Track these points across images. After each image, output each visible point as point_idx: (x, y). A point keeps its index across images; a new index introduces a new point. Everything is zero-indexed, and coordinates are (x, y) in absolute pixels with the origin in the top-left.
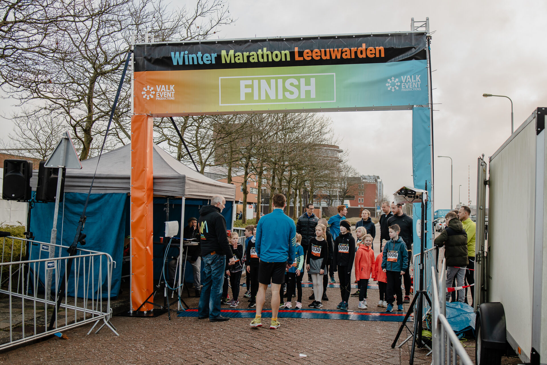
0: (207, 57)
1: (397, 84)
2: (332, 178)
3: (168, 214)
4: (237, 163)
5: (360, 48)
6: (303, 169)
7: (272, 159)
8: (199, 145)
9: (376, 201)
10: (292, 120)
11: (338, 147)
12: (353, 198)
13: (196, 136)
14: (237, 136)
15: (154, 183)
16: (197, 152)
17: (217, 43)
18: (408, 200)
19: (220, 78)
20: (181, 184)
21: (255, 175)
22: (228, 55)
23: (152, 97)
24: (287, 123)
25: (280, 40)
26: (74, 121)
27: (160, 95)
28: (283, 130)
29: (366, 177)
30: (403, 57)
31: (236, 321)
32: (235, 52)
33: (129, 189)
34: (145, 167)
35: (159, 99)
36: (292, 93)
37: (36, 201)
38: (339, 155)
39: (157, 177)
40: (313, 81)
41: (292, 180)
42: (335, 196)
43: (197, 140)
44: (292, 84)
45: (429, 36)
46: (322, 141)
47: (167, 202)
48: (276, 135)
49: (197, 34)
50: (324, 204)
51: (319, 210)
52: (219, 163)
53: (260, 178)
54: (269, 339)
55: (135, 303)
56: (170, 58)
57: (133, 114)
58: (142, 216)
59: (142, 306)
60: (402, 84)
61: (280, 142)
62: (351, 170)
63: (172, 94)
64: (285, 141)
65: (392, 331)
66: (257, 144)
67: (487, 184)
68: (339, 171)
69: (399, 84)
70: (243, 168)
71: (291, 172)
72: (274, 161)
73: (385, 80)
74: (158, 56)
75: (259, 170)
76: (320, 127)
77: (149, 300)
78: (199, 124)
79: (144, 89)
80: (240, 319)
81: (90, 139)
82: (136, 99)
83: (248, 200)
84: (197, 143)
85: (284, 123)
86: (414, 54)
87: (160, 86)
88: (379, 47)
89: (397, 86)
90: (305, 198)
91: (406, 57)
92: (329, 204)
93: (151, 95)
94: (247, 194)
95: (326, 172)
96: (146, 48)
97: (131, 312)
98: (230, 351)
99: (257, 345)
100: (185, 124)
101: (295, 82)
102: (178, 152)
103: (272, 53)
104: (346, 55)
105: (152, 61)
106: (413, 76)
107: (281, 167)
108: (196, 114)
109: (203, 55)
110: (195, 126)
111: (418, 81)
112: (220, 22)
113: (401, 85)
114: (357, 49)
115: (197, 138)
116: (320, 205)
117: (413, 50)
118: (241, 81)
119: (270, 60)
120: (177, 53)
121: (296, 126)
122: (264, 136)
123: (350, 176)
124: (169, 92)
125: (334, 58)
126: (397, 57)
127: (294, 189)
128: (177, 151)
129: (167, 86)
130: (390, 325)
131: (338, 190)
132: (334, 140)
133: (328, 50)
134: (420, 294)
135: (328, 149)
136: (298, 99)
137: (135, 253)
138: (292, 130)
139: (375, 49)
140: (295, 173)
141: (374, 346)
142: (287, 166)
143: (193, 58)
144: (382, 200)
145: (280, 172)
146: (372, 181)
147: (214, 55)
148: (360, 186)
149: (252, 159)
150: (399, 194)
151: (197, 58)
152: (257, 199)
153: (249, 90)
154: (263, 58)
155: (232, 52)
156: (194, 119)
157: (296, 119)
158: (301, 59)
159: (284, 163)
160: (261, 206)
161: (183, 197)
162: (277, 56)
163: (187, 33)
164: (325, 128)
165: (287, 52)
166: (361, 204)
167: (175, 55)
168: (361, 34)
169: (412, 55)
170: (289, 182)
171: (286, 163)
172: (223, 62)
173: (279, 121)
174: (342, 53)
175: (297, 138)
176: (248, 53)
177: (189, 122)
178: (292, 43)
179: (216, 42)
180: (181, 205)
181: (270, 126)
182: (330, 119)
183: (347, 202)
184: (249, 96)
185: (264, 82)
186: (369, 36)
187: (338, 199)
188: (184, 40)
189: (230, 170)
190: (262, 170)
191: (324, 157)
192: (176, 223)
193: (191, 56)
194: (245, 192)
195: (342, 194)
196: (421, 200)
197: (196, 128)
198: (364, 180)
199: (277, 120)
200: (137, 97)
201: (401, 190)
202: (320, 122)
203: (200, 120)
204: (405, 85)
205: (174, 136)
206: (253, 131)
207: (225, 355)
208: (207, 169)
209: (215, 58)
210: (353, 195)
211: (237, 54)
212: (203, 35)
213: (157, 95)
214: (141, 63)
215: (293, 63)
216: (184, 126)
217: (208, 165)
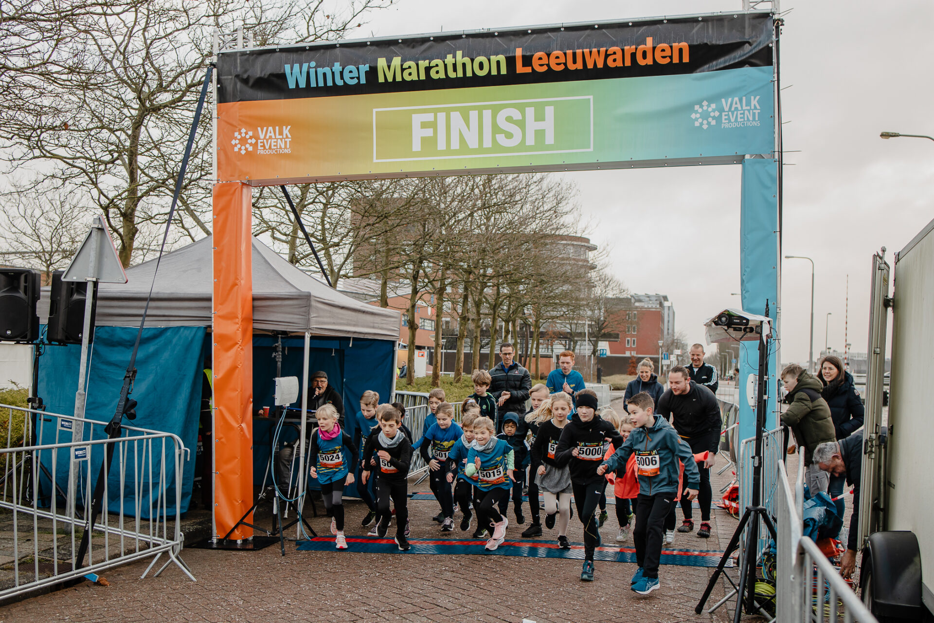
0: (351, 72)
1: (712, 114)
2: (577, 299)
3: (279, 364)
4: (397, 271)
5: (642, 47)
6: (521, 283)
7: (462, 264)
8: (328, 239)
9: (660, 344)
10: (501, 188)
11: (587, 240)
12: (615, 338)
13: (323, 221)
14: (399, 221)
15: (254, 308)
16: (323, 252)
17: (370, 45)
18: (734, 336)
19: (375, 110)
20: (304, 309)
21: (429, 293)
22: (389, 67)
23: (250, 149)
24: (491, 196)
25: (489, 35)
26: (104, 198)
27: (264, 146)
28: (484, 207)
29: (641, 298)
30: (725, 62)
31: (404, 559)
32: (403, 61)
33: (209, 318)
34: (237, 279)
35: (262, 152)
36: (509, 135)
37: (46, 342)
38: (591, 255)
39: (259, 297)
40: (549, 111)
41: (501, 304)
42: (581, 335)
43: (324, 230)
44: (509, 119)
45: (779, 20)
46: (557, 229)
47: (277, 342)
48: (470, 218)
49: (325, 30)
51: (549, 362)
52: (364, 272)
53: (440, 299)
55: (221, 525)
56: (283, 77)
57: (216, 182)
58: (233, 368)
59: (233, 530)
60: (724, 114)
61: (477, 231)
62: (612, 285)
63: (286, 142)
64: (487, 229)
65: (696, 583)
66: (435, 236)
67: (890, 306)
68: (590, 285)
69: (717, 114)
70: (408, 281)
71: (498, 289)
72: (466, 266)
73: (689, 108)
74: (261, 72)
75: (438, 285)
76: (555, 201)
77: (245, 520)
78: (328, 199)
79: (236, 134)
80: (410, 555)
81: (134, 231)
82: (222, 153)
83: (417, 343)
84: (323, 234)
85: (486, 194)
86: (747, 55)
87: (265, 128)
88: (679, 43)
89: (714, 118)
90: (523, 336)
91: (732, 62)
93: (248, 146)
94: (416, 329)
95: (566, 287)
96: (238, 58)
97: (215, 541)
98: (395, 611)
100: (301, 200)
101: (516, 115)
102: (290, 252)
103: (472, 60)
104: (615, 60)
105: (251, 82)
106: (744, 98)
107: (478, 278)
108: (322, 180)
109: (343, 69)
110: (321, 202)
111: (755, 108)
112: (369, 5)
113: (720, 116)
114: (636, 49)
115: (323, 225)
116: (552, 351)
117: (747, 47)
118: (414, 116)
119: (469, 74)
120: (297, 66)
121: (511, 200)
122: (448, 221)
123: (610, 296)
124: (281, 139)
125: (590, 66)
126: (714, 63)
127: (503, 320)
128: (288, 251)
129: (277, 128)
130: (692, 572)
131: (587, 323)
132: (581, 226)
133: (579, 51)
134: (752, 513)
135: (569, 245)
136: (522, 146)
137: (221, 435)
138: (501, 208)
139: (671, 47)
140: (505, 291)
141: (663, 609)
142: (491, 277)
143: (325, 75)
144: (673, 342)
145: (477, 288)
146: (653, 305)
147: (365, 68)
148: (629, 314)
149: (425, 264)
150: (716, 323)
151: (333, 73)
152: (434, 339)
153: (429, 132)
154: (455, 70)
155: (396, 61)
156: (318, 191)
157: (508, 188)
158: (528, 70)
159: (485, 271)
160: (442, 353)
161: (307, 333)
162: (481, 66)
163: (308, 28)
164: (564, 203)
165: (502, 58)
166: (631, 349)
167: (292, 69)
168: (644, 20)
169: (744, 57)
170: (495, 307)
171: (490, 271)
172: (381, 80)
173: (477, 191)
174: (607, 56)
175: (510, 223)
176: (427, 61)
177: (310, 197)
178: (511, 41)
179: (369, 43)
180: (303, 349)
181: (460, 201)
182: (573, 185)
183: (604, 346)
184: (429, 143)
185: (456, 116)
186: (660, 22)
187: (587, 339)
188: (302, 41)
189: (384, 285)
190: (444, 284)
191: (563, 259)
192: (295, 379)
193: (320, 71)
194: (412, 326)
195: (596, 330)
196: (759, 335)
197: (322, 206)
198: (637, 304)
199: (472, 190)
200: (224, 150)
201: (720, 317)
202: (554, 191)
203: (330, 192)
204: (728, 115)
205: (282, 223)
206: (426, 210)
208: (341, 284)
209: (366, 72)
210: (616, 332)
211: (406, 65)
212: (337, 30)
213: (260, 144)
214: (230, 88)
215: (512, 78)
216: (302, 203)
217: (344, 276)
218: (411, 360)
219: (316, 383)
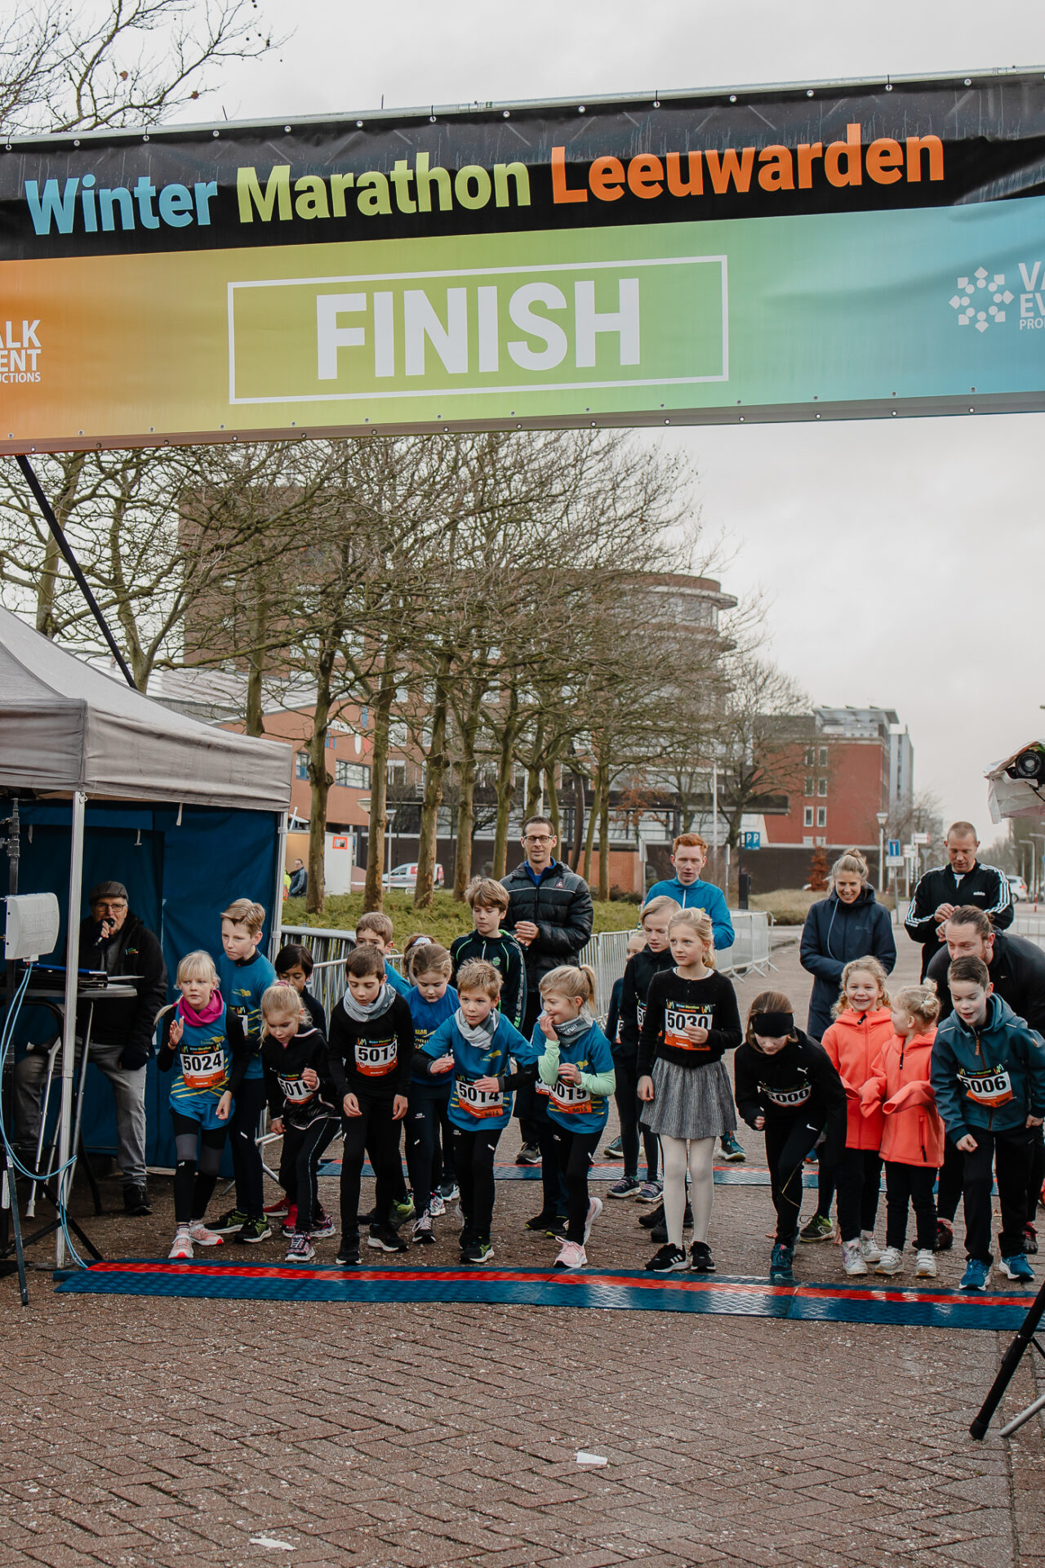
0: (176, 198)
1: (997, 298)
2: (692, 718)
3: (15, 865)
4: (284, 653)
5: (836, 146)
6: (567, 682)
7: (432, 637)
8: (127, 580)
9: (882, 821)
10: (519, 466)
11: (715, 585)
12: (779, 806)
13: (114, 539)
14: (287, 539)
16: (116, 608)
17: (220, 138)
19: (231, 286)
20: (70, 739)
21: (357, 703)
22: (263, 188)
24: (497, 483)
25: (489, 117)
28: (479, 508)
29: (840, 716)
30: (1025, 179)
31: (302, 1313)
32: (295, 175)
36: (538, 345)
38: (723, 617)
40: (629, 290)
41: (520, 729)
42: (703, 799)
43: (116, 558)
44: (538, 308)
46: (647, 558)
47: (10, 815)
48: (449, 534)
49: (118, 105)
50: (653, 832)
51: (632, 860)
52: (208, 655)
53: (383, 717)
54: (444, 1391)
56: (20, 210)
60: (1023, 297)
61: (464, 562)
62: (772, 686)
63: (29, 357)
64: (487, 558)
65: (973, 1367)
66: (371, 575)
68: (722, 686)
69: (1008, 297)
70: (307, 676)
71: (514, 695)
72: (440, 644)
73: (945, 283)
75: (377, 685)
76: (642, 496)
78: (126, 487)
80: (316, 1305)
83: (331, 817)
84: (116, 568)
85: (485, 480)
88: (921, 136)
89: (1001, 306)
90: (571, 802)
92: (674, 833)
94: (327, 786)
95: (667, 691)
98: (282, 1435)
99: (394, 1411)
100: (66, 491)
101: (554, 298)
102: (40, 609)
103: (453, 174)
104: (775, 176)
107: (469, 671)
108: (113, 444)
109: (158, 192)
110: (109, 496)
112: (217, 49)
113: (1016, 302)
114: (824, 149)
115: (115, 547)
116: (637, 835)
118: (321, 300)
119: (446, 205)
120: (52, 185)
121: (541, 493)
122: (400, 539)
123: (767, 711)
124: (18, 351)
125: (720, 188)
126: (1001, 181)
127: (526, 766)
128: (34, 607)
129: (9, 325)
131: (716, 771)
132: (701, 551)
133: (694, 155)
135: (673, 595)
136: (567, 369)
138: (519, 511)
139: (903, 146)
140: (530, 698)
142: (498, 669)
143: (116, 204)
144: (910, 815)
145: (465, 693)
146: (866, 733)
147: (207, 190)
148: (809, 753)
149: (348, 637)
150: (1013, 774)
151: (136, 201)
152: (368, 809)
153: (355, 337)
154: (413, 195)
155: (280, 175)
156: (102, 470)
157: (535, 465)
158: (580, 196)
159: (484, 655)
160: (386, 840)
161: (77, 794)
162: (473, 187)
163: (79, 101)
164: (661, 500)
165: (519, 169)
166: (814, 832)
167: (41, 192)
168: (840, 83)
170: (506, 736)
171: (495, 654)
172: (246, 217)
173: (464, 472)
174: (758, 165)
175: (541, 544)
176: (350, 176)
177: (86, 481)
178: (541, 130)
179: (216, 134)
180: (68, 830)
181: (426, 495)
182: (683, 460)
183: (754, 824)
184: (355, 361)
185: (417, 303)
186: (877, 89)
187: (715, 808)
188: (65, 129)
189: (256, 684)
190: (392, 683)
191: (660, 627)
192: (49, 900)
193: (107, 195)
194: (320, 779)
195: (735, 787)
197: (111, 505)
198: (828, 730)
199: (454, 469)
201: (1021, 758)
202: (639, 474)
203: (131, 473)
204: (1034, 300)
205: (22, 542)
206: (350, 516)
207: (263, 1449)
208: (157, 681)
209: (211, 200)
210: (781, 793)
211: (301, 184)
212: (145, 106)
215: (543, 214)
216: (66, 498)
217: (163, 663)
218: (316, 855)
219: (101, 909)
